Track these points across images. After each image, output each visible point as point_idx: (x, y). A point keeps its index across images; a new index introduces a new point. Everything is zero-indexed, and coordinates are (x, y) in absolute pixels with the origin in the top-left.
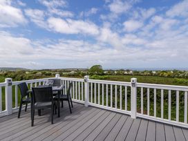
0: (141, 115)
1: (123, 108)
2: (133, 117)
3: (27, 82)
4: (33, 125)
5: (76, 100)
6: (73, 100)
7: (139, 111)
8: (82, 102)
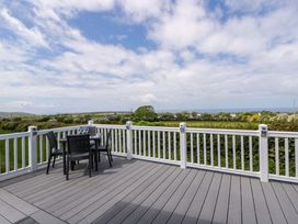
0: (192, 164)
1: (172, 158)
2: (183, 167)
3: (54, 130)
4: (67, 179)
5: (116, 153)
6: (112, 152)
7: (189, 160)
8: (124, 154)
